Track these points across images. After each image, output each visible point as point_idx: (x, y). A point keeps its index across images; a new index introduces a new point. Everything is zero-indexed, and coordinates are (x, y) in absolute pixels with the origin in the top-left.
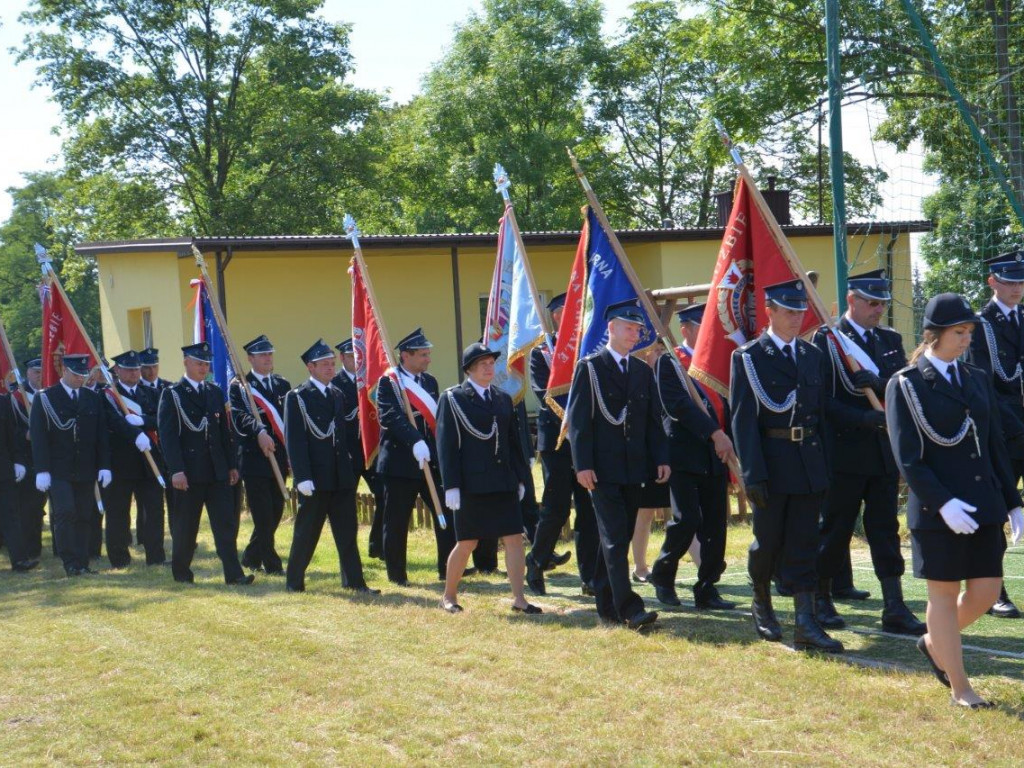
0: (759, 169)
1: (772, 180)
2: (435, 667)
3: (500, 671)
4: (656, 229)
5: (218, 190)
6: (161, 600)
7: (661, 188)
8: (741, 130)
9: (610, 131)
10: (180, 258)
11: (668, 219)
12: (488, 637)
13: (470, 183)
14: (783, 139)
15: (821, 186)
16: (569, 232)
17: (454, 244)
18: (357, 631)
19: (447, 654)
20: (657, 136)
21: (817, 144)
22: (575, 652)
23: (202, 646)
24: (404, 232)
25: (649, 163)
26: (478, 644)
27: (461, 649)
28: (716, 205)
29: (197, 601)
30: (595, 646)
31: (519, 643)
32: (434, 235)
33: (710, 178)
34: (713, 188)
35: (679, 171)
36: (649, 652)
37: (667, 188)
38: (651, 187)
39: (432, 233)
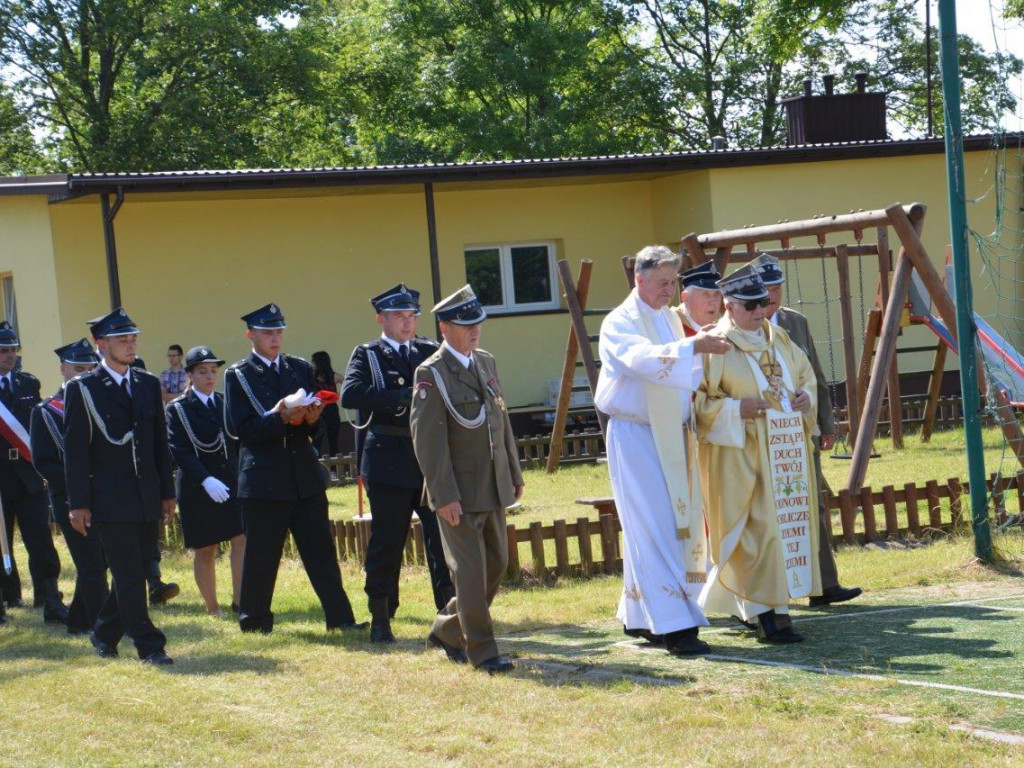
0: (844, 65)
1: (862, 79)
2: (411, 753)
3: (498, 757)
4: (703, 151)
5: (102, 108)
6: (34, 672)
7: (709, 95)
8: (818, 11)
9: (639, 18)
10: (50, 203)
11: (718, 137)
12: (482, 711)
13: (450, 93)
14: (876, 21)
15: (930, 85)
16: (584, 158)
17: (429, 180)
18: (304, 707)
19: (428, 734)
20: (703, 23)
21: (924, 27)
22: (601, 728)
23: (90, 733)
24: (360, 163)
25: (692, 61)
26: (468, 720)
27: (446, 727)
28: (784, 115)
29: (85, 671)
30: (627, 720)
31: (524, 718)
32: (400, 166)
33: (777, 80)
34: (780, 92)
35: (735, 70)
36: (701, 725)
37: (718, 95)
38: (696, 93)
39: (398, 163)
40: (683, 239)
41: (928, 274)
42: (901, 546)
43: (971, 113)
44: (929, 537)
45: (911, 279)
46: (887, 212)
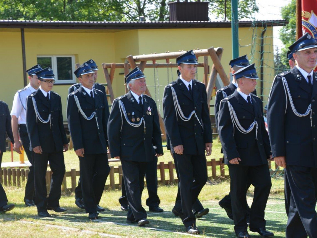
4: (136, 22)
11: (142, 16)
16: (88, 22)
17: (22, 26)
28: (168, 10)
32: (10, 21)
39: (9, 19)
40: (127, 57)
41: (223, 76)
42: (209, 184)
43: (241, 12)
44: (220, 180)
45: (216, 77)
46: (208, 50)
